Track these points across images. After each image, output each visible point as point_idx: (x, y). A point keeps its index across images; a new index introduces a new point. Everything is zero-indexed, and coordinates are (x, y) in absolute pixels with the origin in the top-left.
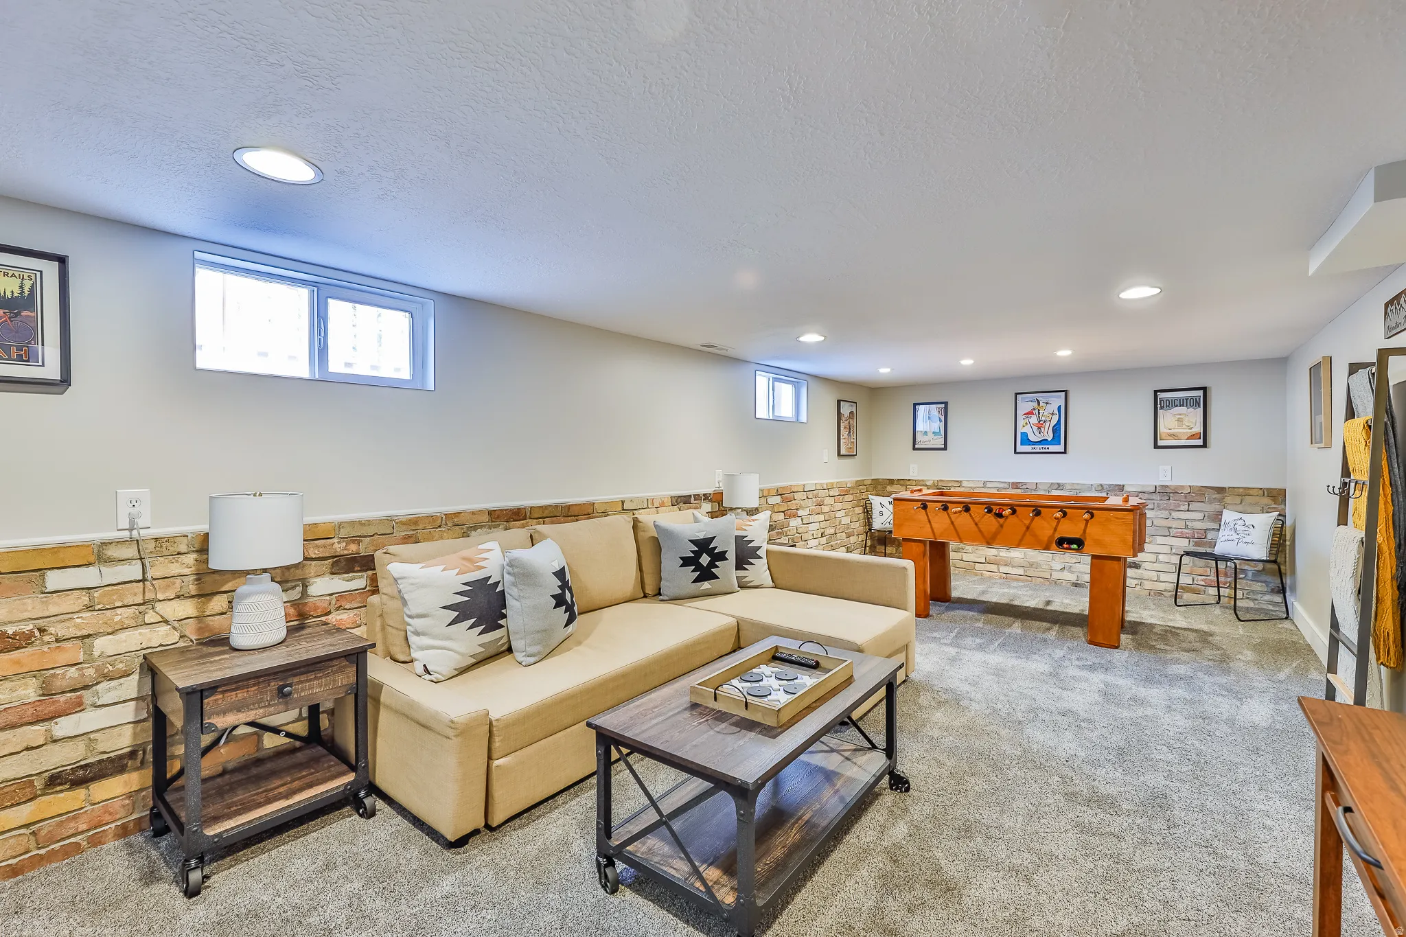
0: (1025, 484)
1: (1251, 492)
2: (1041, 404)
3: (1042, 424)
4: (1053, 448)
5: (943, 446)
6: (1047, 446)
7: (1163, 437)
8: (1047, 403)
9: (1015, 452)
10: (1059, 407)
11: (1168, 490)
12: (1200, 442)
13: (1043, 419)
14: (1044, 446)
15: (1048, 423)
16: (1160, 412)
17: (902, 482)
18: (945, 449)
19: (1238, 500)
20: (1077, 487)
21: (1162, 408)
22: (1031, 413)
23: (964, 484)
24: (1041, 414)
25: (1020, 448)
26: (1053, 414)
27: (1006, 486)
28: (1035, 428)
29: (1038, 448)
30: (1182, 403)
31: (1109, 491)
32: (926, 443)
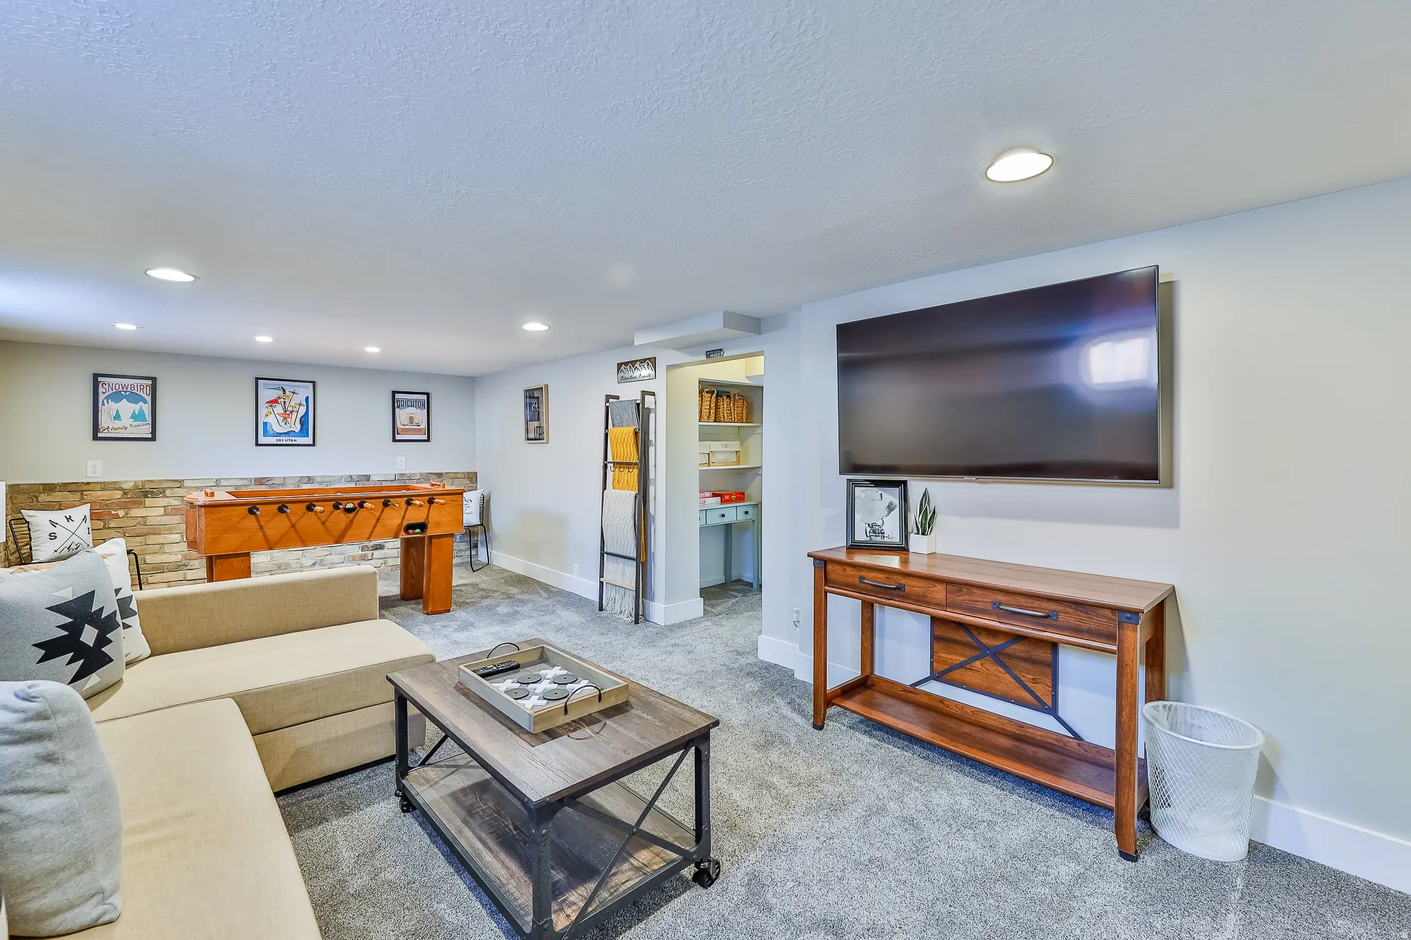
0: (271, 479)
2: (287, 393)
3: (289, 414)
4: (300, 440)
5: (150, 436)
6: (293, 438)
7: (400, 431)
8: (294, 393)
9: (257, 444)
10: (307, 398)
11: (405, 478)
12: (425, 437)
13: (290, 409)
14: (291, 438)
15: (295, 414)
16: (397, 410)
17: (72, 488)
18: (153, 439)
20: (328, 479)
21: (398, 407)
22: (275, 401)
23: (186, 484)
24: (287, 404)
25: (262, 440)
26: (300, 405)
27: (247, 482)
28: (280, 419)
29: (284, 440)
30: (412, 404)
31: (357, 481)
32: (118, 431)
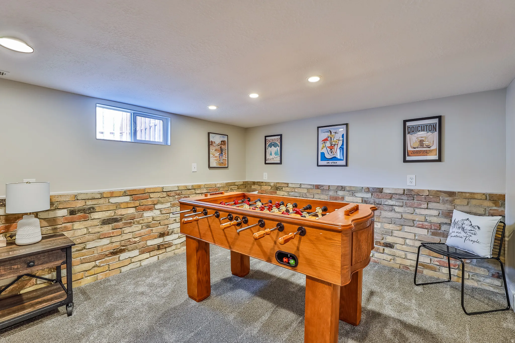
0: (322, 186)
1: (476, 196)
2: (333, 134)
3: (333, 147)
4: (339, 163)
5: (279, 162)
6: (335, 161)
7: (410, 154)
8: (336, 133)
9: (318, 165)
10: (343, 135)
11: (413, 193)
12: (436, 157)
13: (334, 143)
14: (334, 161)
15: (336, 146)
16: (408, 136)
17: (259, 184)
18: (281, 163)
19: (465, 202)
20: (353, 189)
21: (409, 133)
22: (326, 140)
23: (290, 185)
24: (332, 140)
25: (321, 163)
26: (339, 140)
27: (312, 187)
28: (329, 150)
29: (331, 163)
30: (423, 128)
31: (373, 192)
32: (271, 160)
